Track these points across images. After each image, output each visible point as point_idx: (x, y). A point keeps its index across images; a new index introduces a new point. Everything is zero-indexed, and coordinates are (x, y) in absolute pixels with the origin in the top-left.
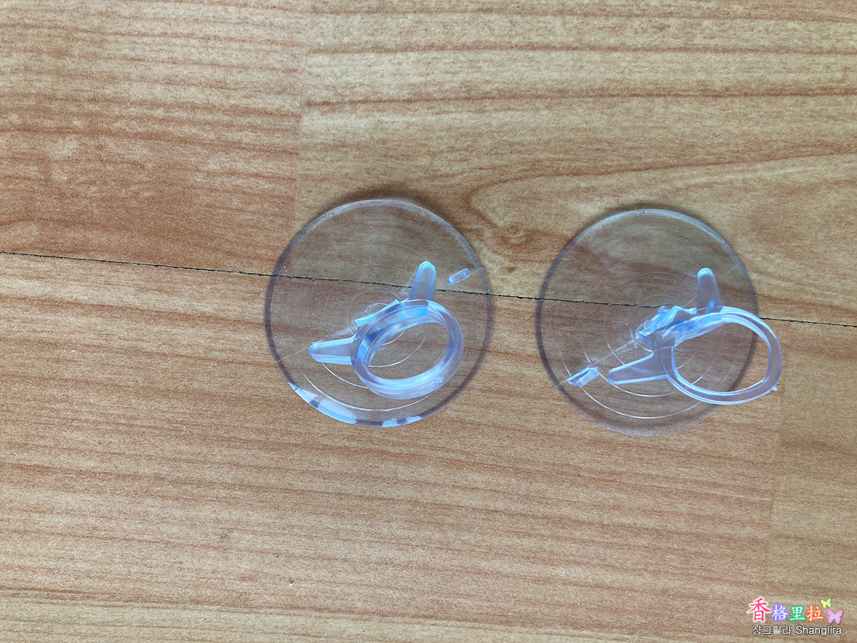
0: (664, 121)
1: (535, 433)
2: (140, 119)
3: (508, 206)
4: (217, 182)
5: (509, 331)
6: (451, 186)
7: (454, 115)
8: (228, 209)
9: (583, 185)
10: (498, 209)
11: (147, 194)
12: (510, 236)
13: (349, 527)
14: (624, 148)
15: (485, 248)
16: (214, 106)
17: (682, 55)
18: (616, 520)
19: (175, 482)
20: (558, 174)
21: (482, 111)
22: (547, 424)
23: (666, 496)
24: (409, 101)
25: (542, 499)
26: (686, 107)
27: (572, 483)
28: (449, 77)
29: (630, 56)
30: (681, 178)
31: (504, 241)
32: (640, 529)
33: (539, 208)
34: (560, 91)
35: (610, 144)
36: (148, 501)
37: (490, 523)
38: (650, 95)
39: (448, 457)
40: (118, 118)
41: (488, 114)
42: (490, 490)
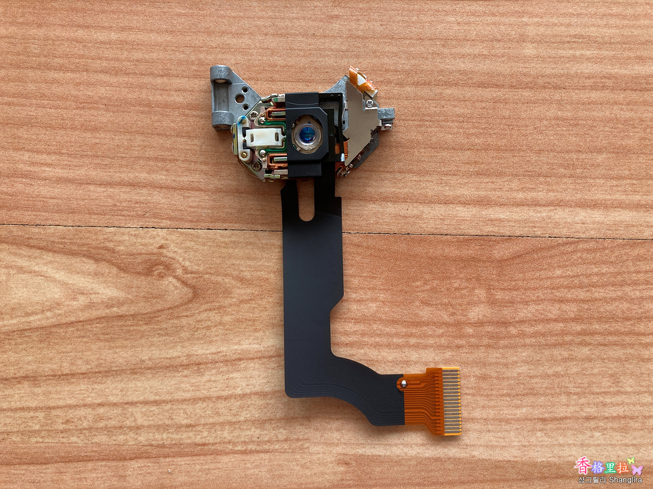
0: (62, 357)
1: (137, 132)
2: (426, 336)
3: (166, 291)
4: (369, 294)
5: (160, 204)
6: (207, 302)
7: (208, 352)
8: (361, 277)
9: (115, 309)
10: (173, 289)
11: (418, 283)
12: (163, 271)
13: (265, 58)
14: (89, 336)
15: (181, 261)
16: (375, 347)
17: (52, 404)
18: (78, 75)
19: (389, 82)
20: (133, 316)
21: (188, 356)
22: (130, 140)
23: (44, 94)
24: (240, 359)
25: (130, 86)
26: (47, 368)
27: (110, 99)
28: (213, 378)
29: (89, 400)
30: (48, 318)
31: (168, 267)
32: (60, 70)
33: (145, 292)
34: (135, 373)
35: (99, 339)
36: (407, 67)
37: (166, 67)
38: (73, 375)
39: (197, 111)
40: (442, 336)
41: (185, 354)
42: (167, 91)
